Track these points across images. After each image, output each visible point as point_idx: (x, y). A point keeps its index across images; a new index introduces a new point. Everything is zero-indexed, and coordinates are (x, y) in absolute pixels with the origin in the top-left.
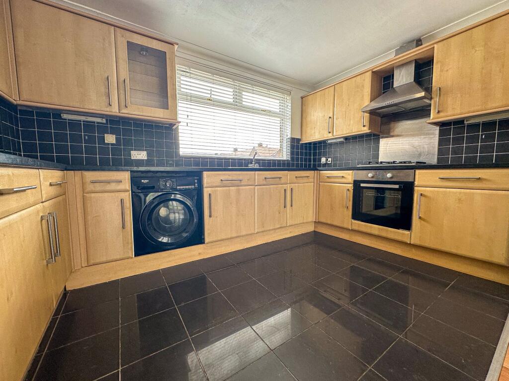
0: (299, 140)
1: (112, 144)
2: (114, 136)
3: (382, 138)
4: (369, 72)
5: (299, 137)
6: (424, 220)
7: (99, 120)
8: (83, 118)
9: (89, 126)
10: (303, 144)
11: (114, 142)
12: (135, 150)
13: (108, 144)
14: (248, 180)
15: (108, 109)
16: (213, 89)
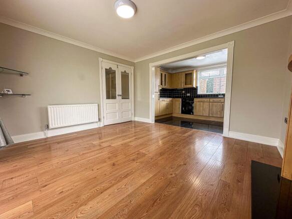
9: (181, 90)
12: (188, 94)
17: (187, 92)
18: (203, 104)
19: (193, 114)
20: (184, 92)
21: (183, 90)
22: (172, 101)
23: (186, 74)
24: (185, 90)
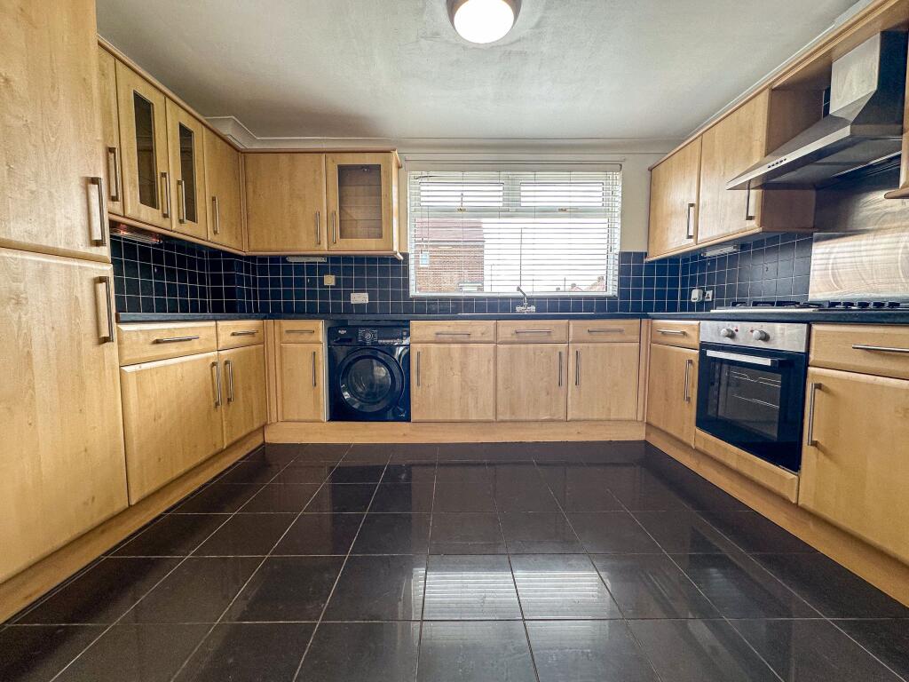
0: (641, 256)
1: (332, 287)
2: (333, 277)
3: (819, 240)
4: (763, 94)
5: (643, 250)
6: (824, 451)
7: (318, 260)
8: (304, 260)
9: (311, 268)
10: (653, 262)
11: (333, 284)
12: (356, 291)
13: (328, 287)
14: (483, 334)
15: (317, 248)
16: (465, 194)
17: (348, 283)
18: (465, 353)
19: (408, 419)
20: (330, 280)
21: (324, 270)
22: (258, 339)
23: (343, 171)
24: (335, 271)
